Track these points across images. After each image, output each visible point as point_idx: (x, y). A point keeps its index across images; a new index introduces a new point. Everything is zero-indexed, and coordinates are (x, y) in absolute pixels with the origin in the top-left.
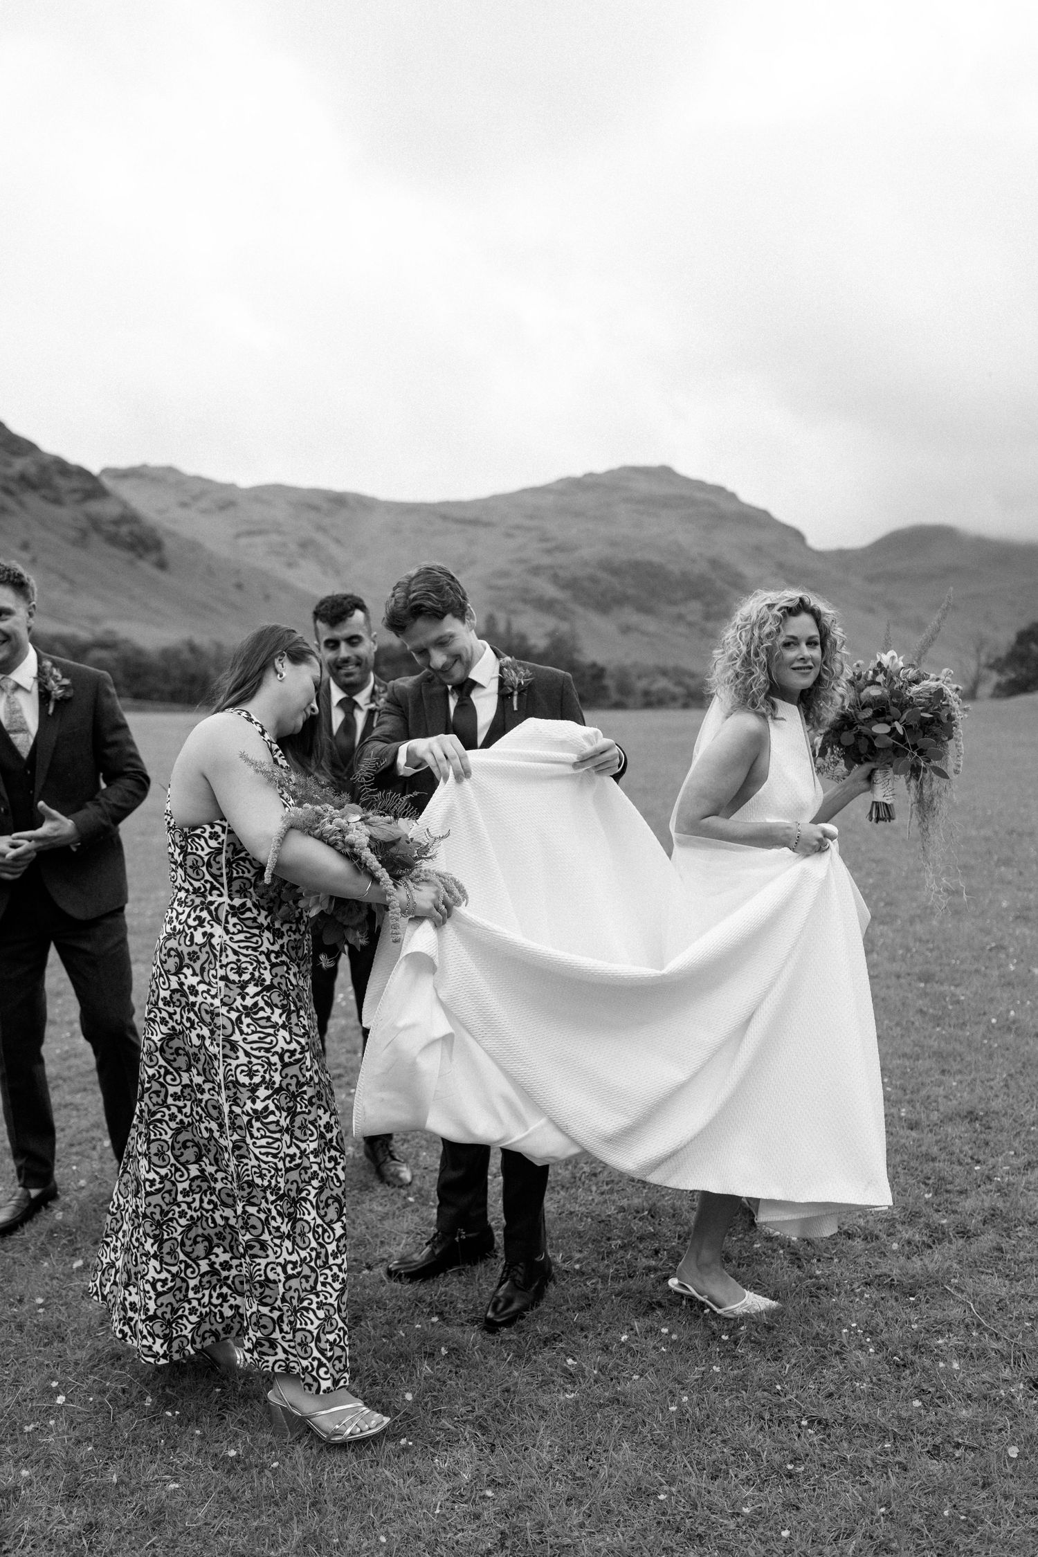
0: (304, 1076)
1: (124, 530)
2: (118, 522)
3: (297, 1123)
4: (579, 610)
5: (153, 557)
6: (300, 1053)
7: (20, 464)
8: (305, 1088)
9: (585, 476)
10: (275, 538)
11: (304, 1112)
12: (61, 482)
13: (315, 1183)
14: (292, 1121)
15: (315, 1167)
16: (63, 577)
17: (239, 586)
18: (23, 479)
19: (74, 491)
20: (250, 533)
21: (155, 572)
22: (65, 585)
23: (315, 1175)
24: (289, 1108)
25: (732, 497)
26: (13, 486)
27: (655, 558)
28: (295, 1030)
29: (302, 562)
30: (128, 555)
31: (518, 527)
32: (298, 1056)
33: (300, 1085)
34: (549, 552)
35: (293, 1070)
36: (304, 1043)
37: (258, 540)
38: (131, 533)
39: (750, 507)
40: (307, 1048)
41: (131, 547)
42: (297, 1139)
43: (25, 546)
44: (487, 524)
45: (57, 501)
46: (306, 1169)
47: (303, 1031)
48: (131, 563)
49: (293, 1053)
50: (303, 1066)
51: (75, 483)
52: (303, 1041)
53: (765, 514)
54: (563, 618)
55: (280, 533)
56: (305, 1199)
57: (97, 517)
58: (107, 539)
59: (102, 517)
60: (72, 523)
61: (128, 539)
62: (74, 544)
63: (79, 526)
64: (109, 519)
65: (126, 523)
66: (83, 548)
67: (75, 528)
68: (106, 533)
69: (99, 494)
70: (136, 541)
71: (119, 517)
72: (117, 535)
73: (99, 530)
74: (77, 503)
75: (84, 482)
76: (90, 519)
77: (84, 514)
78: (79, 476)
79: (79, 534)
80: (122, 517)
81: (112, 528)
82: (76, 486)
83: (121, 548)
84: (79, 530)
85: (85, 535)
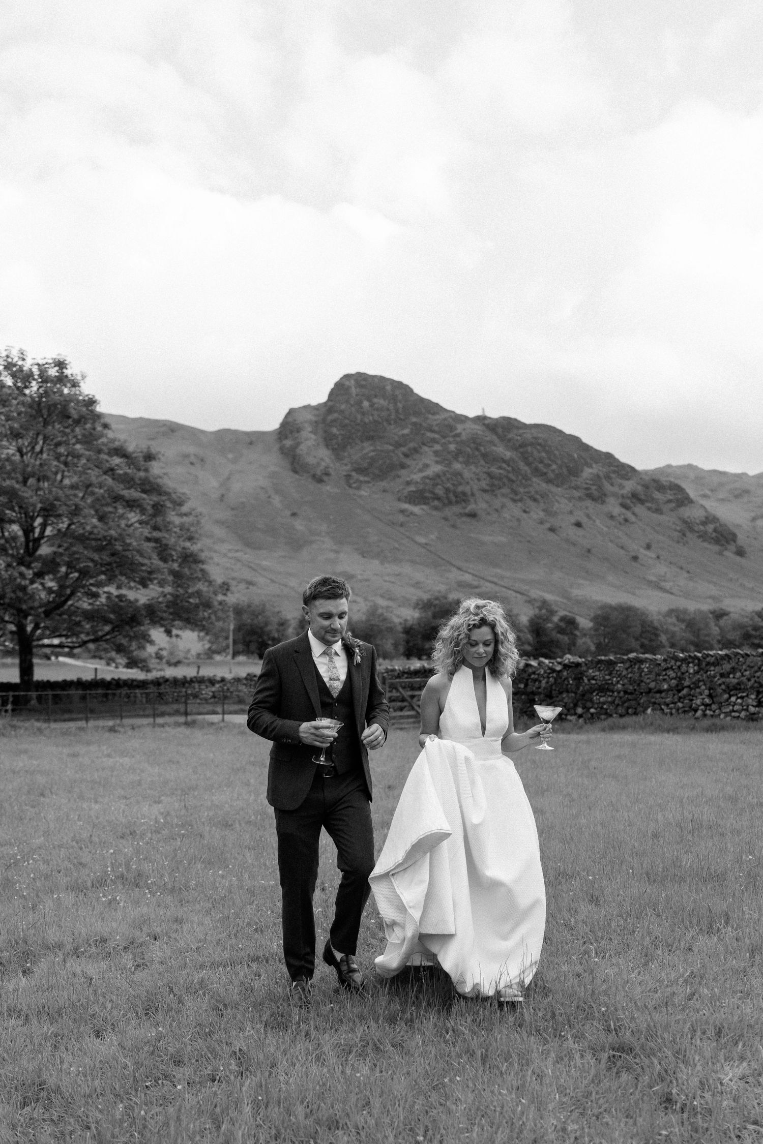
1: (710, 528)
2: (704, 523)
5: (732, 547)
7: (629, 486)
12: (657, 495)
16: (681, 568)
18: (634, 496)
19: (670, 501)
21: (738, 558)
22: (686, 575)
26: (628, 501)
30: (716, 548)
38: (715, 530)
41: (717, 541)
43: (648, 547)
45: (658, 511)
48: (721, 554)
51: (669, 495)
57: (689, 520)
58: (699, 537)
59: (693, 520)
60: (674, 526)
61: (714, 535)
62: (678, 542)
63: (678, 528)
64: (698, 521)
65: (710, 523)
66: (684, 545)
67: (676, 530)
68: (698, 532)
69: (686, 502)
70: (719, 536)
71: (704, 519)
72: (706, 532)
73: (692, 530)
74: (672, 510)
75: (675, 494)
76: (685, 522)
77: (680, 518)
78: (671, 490)
79: (680, 534)
80: (707, 518)
81: (702, 528)
82: (671, 497)
83: (710, 543)
84: (679, 532)
85: (684, 535)
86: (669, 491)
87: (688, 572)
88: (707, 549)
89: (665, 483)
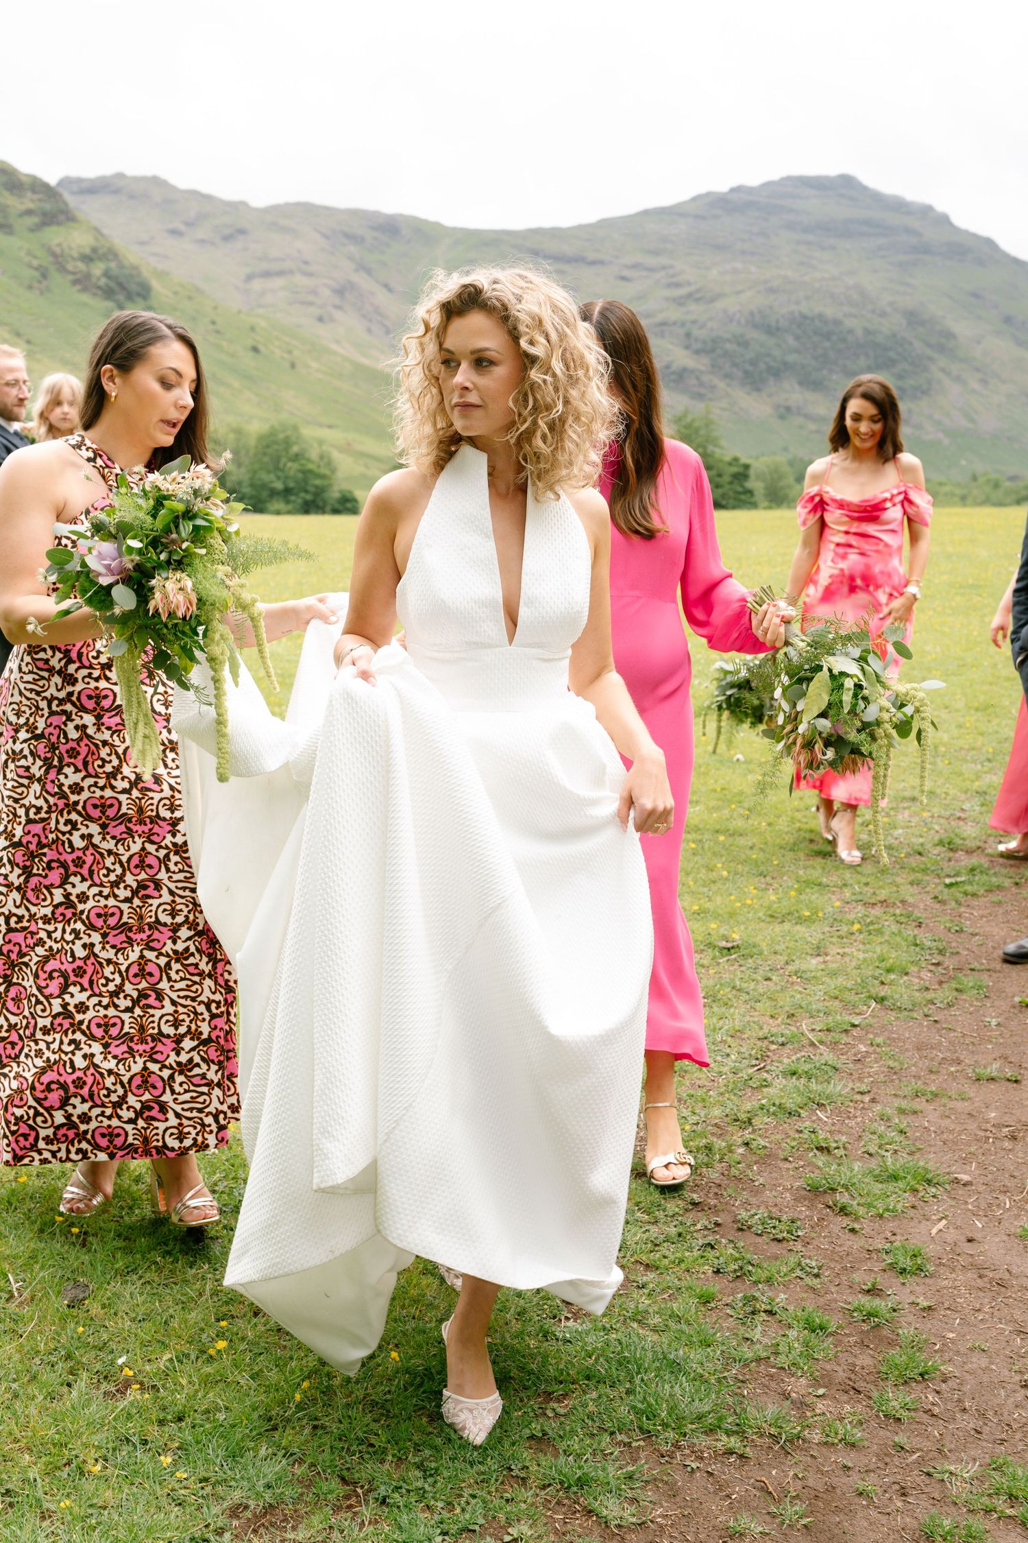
0: (47, 837)
1: (97, 269)
2: (87, 259)
3: (32, 884)
4: (721, 384)
6: (46, 812)
8: (45, 850)
9: (733, 190)
10: (301, 280)
11: (40, 875)
12: (7, 199)
13: (40, 951)
14: (26, 881)
15: (43, 935)
16: (18, 335)
17: (255, 349)
19: (29, 212)
20: (267, 274)
23: (41, 942)
24: (25, 867)
25: (944, 220)
27: (830, 312)
28: (49, 787)
29: (338, 315)
31: (635, 266)
32: (43, 815)
33: (40, 845)
34: (680, 302)
35: (37, 828)
36: (52, 803)
37: (278, 282)
38: (106, 274)
39: (967, 233)
40: (54, 808)
42: (28, 901)
44: (594, 263)
46: (33, 934)
47: (56, 790)
49: (39, 810)
50: (47, 827)
51: (29, 201)
52: (51, 800)
53: (989, 242)
54: (700, 397)
55: (310, 275)
56: (27, 965)
57: (58, 250)
58: (75, 282)
59: (67, 251)
60: (27, 259)
61: (103, 281)
62: (30, 287)
63: (35, 263)
64: (75, 255)
65: (100, 259)
66: (42, 293)
67: (30, 266)
68: (73, 273)
69: (62, 218)
70: (112, 284)
71: (87, 251)
72: (88, 276)
73: (62, 269)
74: (32, 230)
75: (40, 200)
76: (54, 255)
77: (43, 246)
78: (34, 192)
79: (36, 274)
80: (94, 250)
81: (81, 266)
82: (31, 206)
83: (95, 295)
84: (36, 269)
85: (44, 276)
86: (29, 194)
87: (28, 342)
88: (85, 304)
89: (24, 179)
